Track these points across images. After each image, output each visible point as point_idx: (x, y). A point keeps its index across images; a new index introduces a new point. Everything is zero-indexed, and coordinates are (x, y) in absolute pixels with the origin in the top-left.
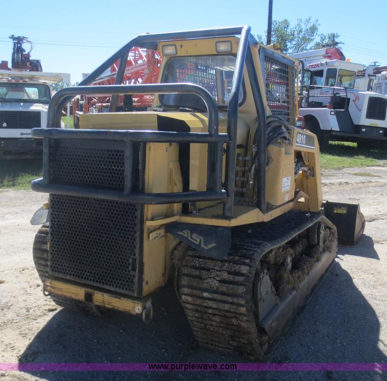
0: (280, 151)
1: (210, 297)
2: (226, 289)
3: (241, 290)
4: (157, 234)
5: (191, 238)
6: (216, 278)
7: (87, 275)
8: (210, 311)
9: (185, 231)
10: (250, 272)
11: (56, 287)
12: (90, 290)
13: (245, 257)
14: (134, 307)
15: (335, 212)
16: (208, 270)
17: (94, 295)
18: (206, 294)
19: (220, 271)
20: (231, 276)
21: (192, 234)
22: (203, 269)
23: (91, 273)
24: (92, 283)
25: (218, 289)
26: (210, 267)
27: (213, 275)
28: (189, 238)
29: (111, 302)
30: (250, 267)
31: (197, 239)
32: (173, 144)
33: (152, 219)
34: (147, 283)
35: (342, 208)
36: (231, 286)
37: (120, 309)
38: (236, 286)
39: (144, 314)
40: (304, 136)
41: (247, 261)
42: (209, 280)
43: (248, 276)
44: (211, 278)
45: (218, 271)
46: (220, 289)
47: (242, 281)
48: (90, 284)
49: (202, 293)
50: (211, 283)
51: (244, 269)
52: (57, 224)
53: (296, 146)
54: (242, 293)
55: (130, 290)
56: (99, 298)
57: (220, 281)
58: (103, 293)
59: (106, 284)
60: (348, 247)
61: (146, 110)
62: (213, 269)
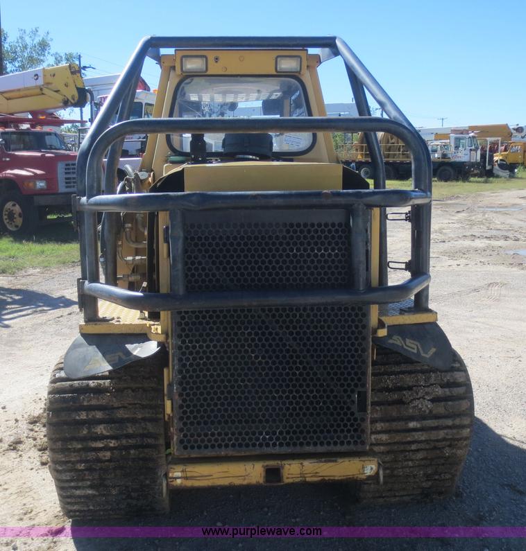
1: (419, 426)
2: (443, 408)
3: (464, 405)
6: (426, 397)
7: (264, 439)
8: (414, 447)
11: (195, 474)
12: (272, 463)
14: (363, 468)
16: (410, 388)
17: (283, 468)
18: (412, 425)
19: (428, 386)
20: (447, 390)
21: (404, 341)
22: (401, 389)
23: (274, 433)
24: (277, 450)
25: (431, 411)
26: (410, 384)
27: (420, 395)
28: (405, 347)
29: (317, 471)
36: (450, 403)
37: (336, 478)
38: (457, 403)
39: (381, 472)
42: (416, 403)
44: (418, 399)
45: (425, 387)
46: (434, 412)
47: (464, 394)
48: (273, 452)
49: (407, 423)
50: (420, 406)
51: (460, 377)
52: (191, 365)
54: (467, 409)
55: (356, 443)
56: (293, 471)
57: (432, 401)
58: (301, 461)
59: (308, 444)
61: (212, 163)
62: (415, 386)
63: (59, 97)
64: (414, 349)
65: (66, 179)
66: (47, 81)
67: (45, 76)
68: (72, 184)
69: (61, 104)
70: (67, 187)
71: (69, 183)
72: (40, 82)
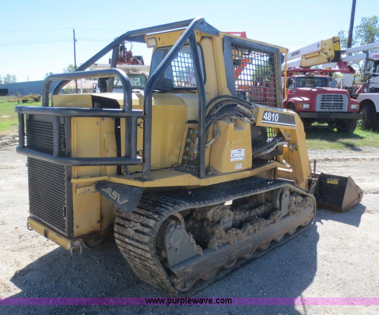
0: (227, 127)
1: (129, 242)
2: (138, 237)
3: (146, 239)
4: (85, 190)
5: (111, 194)
6: (133, 228)
7: (45, 217)
8: (132, 254)
9: (108, 189)
10: (155, 226)
12: (47, 228)
13: (157, 213)
14: (67, 244)
15: (328, 182)
16: (129, 221)
17: (48, 232)
18: (127, 240)
19: (137, 223)
20: (142, 227)
21: (112, 191)
22: (127, 220)
23: (47, 216)
25: (133, 236)
28: (110, 195)
30: (157, 220)
31: (115, 195)
32: (105, 118)
33: (78, 178)
34: (78, 227)
35: (335, 179)
36: (141, 235)
38: (144, 236)
40: (277, 115)
41: (156, 216)
42: (129, 229)
43: (154, 229)
44: (130, 227)
45: (135, 222)
47: (149, 232)
48: (47, 223)
50: (130, 231)
51: (152, 223)
53: (263, 123)
54: (147, 242)
55: (64, 231)
56: (50, 235)
57: (135, 231)
59: (53, 225)
60: (337, 213)
62: (132, 220)
63: (326, 56)
64: (114, 197)
65: (322, 104)
66: (323, 48)
67: (322, 45)
68: (325, 107)
69: (327, 61)
70: (321, 108)
71: (324, 106)
72: (319, 49)
